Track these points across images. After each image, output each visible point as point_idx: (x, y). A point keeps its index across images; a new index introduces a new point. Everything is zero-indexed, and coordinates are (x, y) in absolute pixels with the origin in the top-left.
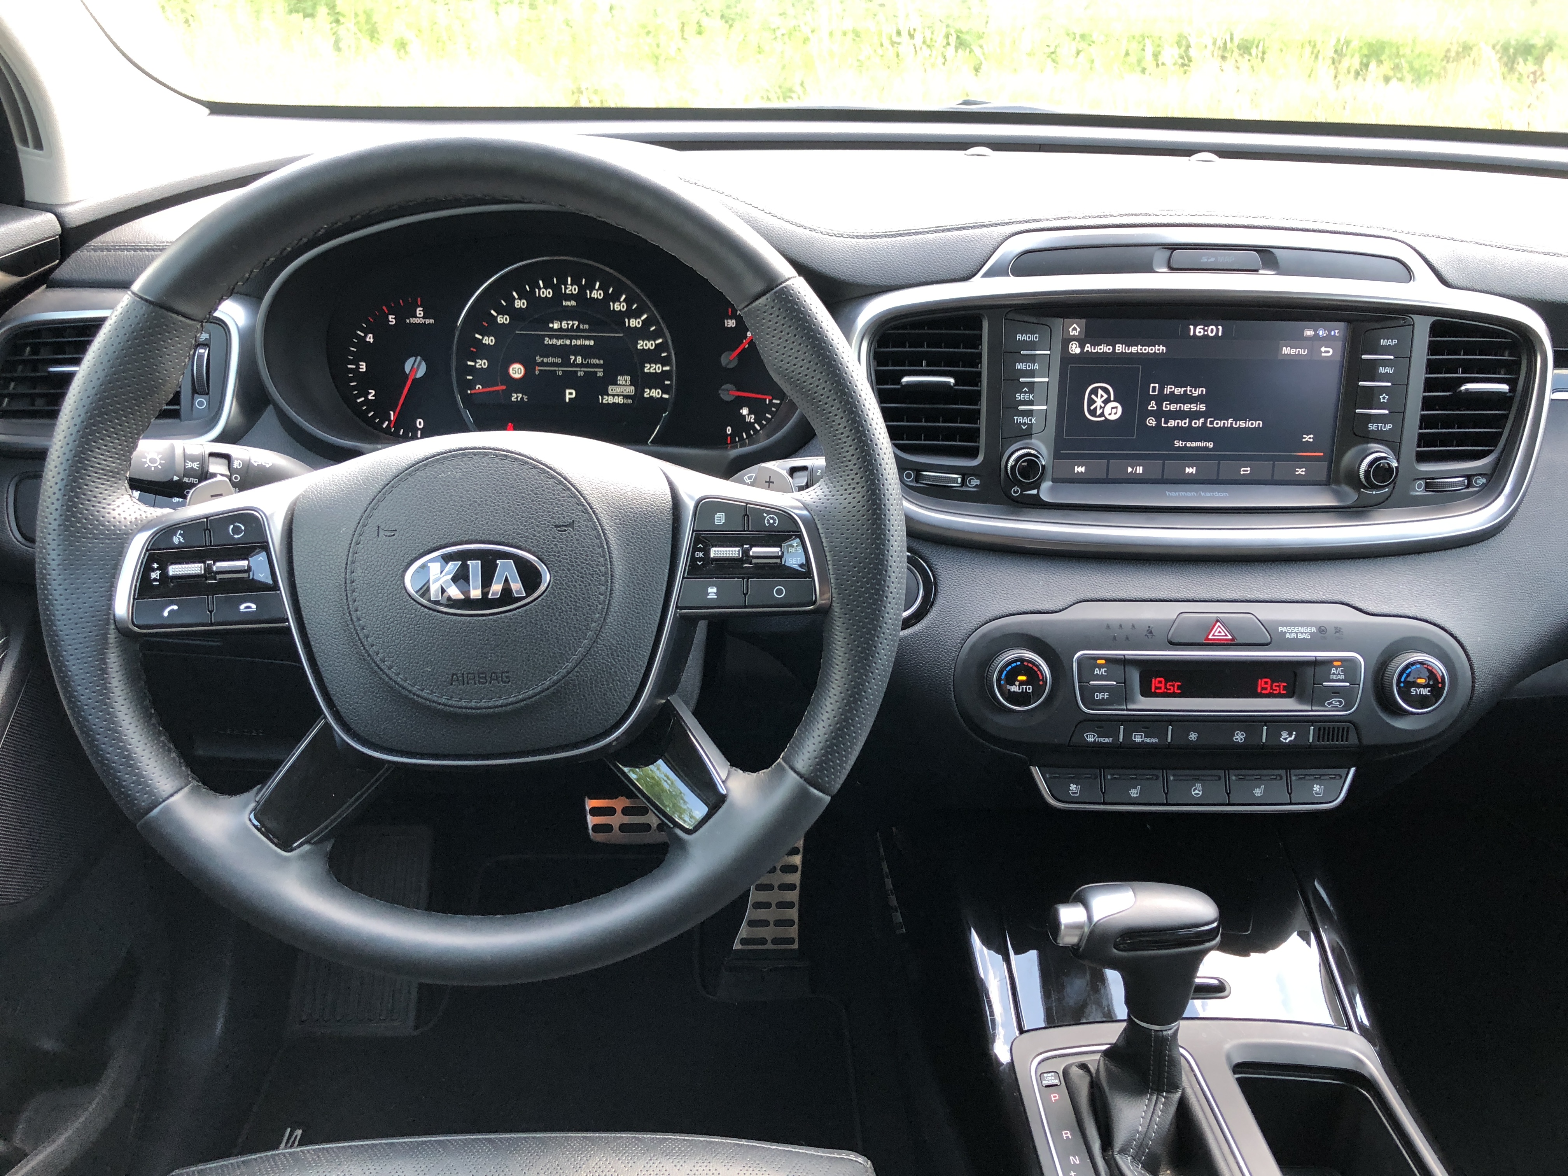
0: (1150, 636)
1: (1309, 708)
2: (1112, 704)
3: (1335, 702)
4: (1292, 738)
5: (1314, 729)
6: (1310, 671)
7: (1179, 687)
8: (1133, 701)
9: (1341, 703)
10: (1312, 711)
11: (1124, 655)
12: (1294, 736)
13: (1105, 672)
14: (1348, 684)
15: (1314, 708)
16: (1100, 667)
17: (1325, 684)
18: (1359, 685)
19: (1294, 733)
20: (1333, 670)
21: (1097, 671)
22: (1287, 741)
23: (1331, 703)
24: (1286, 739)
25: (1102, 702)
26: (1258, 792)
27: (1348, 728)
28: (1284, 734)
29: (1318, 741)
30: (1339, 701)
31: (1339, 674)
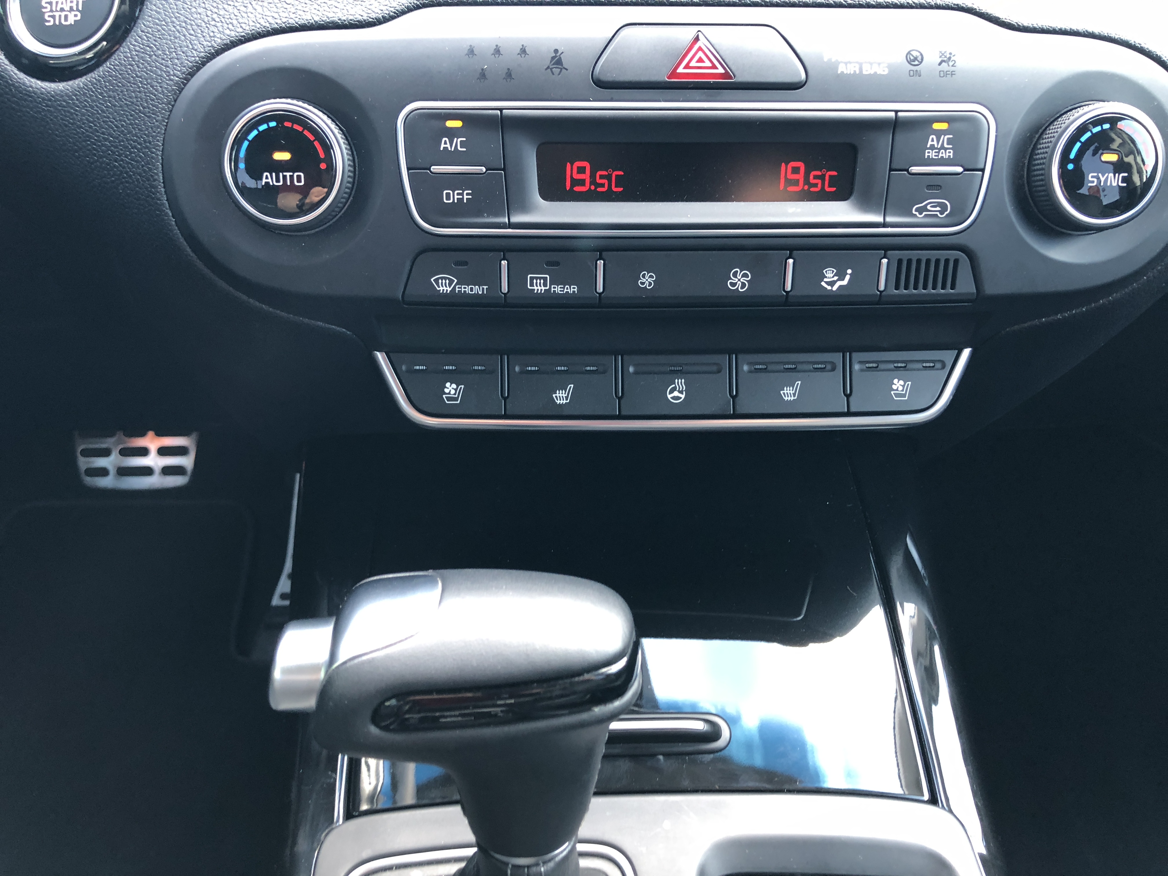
0: (556, 71)
1: (879, 219)
2: (479, 214)
3: (932, 205)
4: (845, 282)
5: (888, 264)
6: (884, 141)
7: (619, 181)
8: (525, 207)
9: (944, 208)
10: (884, 225)
11: (501, 110)
12: (848, 277)
13: (462, 144)
14: (960, 169)
15: (889, 219)
16: (452, 134)
17: (914, 169)
18: (983, 170)
19: (849, 271)
20: (932, 140)
21: (445, 144)
22: (835, 288)
23: (924, 209)
24: (831, 284)
25: (458, 209)
26: (789, 394)
27: (956, 262)
28: (830, 274)
29: (897, 288)
30: (940, 205)
31: (942, 147)
